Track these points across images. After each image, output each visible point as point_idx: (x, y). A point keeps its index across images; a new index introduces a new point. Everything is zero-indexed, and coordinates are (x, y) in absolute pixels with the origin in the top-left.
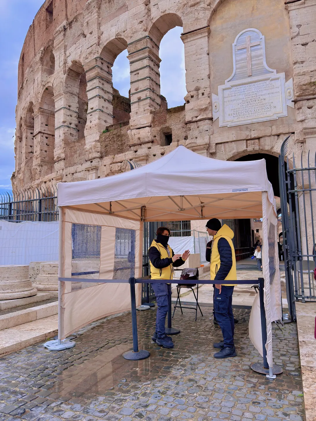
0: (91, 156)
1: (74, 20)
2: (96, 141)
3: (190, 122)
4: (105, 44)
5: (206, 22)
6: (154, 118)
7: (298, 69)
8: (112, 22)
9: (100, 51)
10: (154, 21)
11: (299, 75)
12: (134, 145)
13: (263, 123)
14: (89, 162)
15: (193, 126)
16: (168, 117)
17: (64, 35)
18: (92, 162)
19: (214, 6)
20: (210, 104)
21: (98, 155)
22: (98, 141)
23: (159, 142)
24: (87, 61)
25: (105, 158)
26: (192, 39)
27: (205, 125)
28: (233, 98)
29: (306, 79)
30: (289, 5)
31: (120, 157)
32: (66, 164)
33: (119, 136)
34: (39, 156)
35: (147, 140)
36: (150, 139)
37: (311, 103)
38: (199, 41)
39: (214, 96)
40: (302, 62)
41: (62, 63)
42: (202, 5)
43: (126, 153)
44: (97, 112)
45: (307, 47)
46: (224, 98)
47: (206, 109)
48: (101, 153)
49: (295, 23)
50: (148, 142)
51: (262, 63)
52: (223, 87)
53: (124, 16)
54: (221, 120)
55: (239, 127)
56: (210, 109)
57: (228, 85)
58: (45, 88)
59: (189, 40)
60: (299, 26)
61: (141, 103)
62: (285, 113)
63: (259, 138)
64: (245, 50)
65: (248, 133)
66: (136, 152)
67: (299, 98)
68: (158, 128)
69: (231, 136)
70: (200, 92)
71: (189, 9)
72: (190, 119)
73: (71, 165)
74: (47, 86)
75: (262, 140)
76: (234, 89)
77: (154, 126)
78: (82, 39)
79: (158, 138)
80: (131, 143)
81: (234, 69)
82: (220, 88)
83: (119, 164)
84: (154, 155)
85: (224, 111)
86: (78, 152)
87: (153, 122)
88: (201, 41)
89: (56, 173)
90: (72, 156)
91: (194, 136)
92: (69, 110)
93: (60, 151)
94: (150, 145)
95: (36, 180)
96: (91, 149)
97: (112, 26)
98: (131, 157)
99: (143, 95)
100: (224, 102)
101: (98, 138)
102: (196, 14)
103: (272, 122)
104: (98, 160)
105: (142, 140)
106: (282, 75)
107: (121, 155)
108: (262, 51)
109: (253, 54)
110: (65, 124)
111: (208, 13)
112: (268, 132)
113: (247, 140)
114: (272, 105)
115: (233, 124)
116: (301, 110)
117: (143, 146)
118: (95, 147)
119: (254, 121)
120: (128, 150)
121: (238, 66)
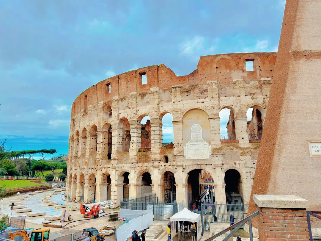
0: (132, 162)
1: (124, 99)
2: (135, 156)
3: (176, 156)
4: (140, 115)
5: (181, 119)
6: (161, 151)
7: (213, 143)
8: (143, 107)
9: (137, 118)
10: (161, 113)
11: (213, 145)
12: (153, 161)
13: (201, 160)
14: (131, 164)
15: (177, 157)
16: (166, 151)
17: (118, 103)
18: (132, 164)
19: (184, 114)
20: (183, 150)
21: (136, 161)
22: (136, 156)
23: (163, 161)
24: (131, 120)
25: (139, 163)
26: (176, 124)
27: (181, 158)
28: (191, 149)
29: (215, 147)
30: (210, 119)
31: (146, 164)
32: (118, 162)
33: (146, 155)
34: (101, 154)
35: (158, 159)
36: (160, 159)
37: (217, 155)
38: (179, 125)
39: (184, 147)
40: (214, 140)
41: (116, 115)
42: (180, 112)
43: (149, 163)
44: (136, 143)
45: (216, 135)
46: (188, 148)
47: (181, 152)
48: (137, 161)
49: (212, 126)
50: (159, 160)
51: (201, 138)
52: (188, 144)
53: (148, 107)
54: (187, 156)
55: (193, 160)
56: (183, 152)
57: (189, 143)
58: (105, 123)
59: (175, 124)
60: (213, 127)
61: (156, 144)
62: (209, 158)
63: (200, 165)
64: (195, 132)
65: (196, 162)
66: (153, 163)
67: (213, 154)
68: (163, 155)
69: (191, 163)
70: (179, 145)
71: (175, 112)
72: (176, 155)
73: (121, 163)
74: (107, 122)
75: (201, 165)
76: (191, 145)
77: (161, 154)
78: (128, 109)
79: (163, 159)
80: (151, 159)
81: (191, 138)
82: (186, 144)
83: (146, 167)
84: (161, 166)
85: (188, 153)
86: (125, 158)
87: (161, 152)
88: (180, 126)
89: (112, 165)
90: (122, 159)
91: (177, 161)
92: (119, 136)
93: (115, 156)
94: (160, 162)
95: (98, 166)
96: (132, 158)
97: (143, 109)
98: (151, 165)
99: (157, 141)
100: (188, 150)
101: (136, 154)
102: (178, 115)
103: (204, 160)
104: (136, 163)
105: (156, 159)
106: (208, 143)
107: (147, 163)
108: (201, 133)
109: (198, 134)
110: (118, 143)
111: (182, 116)
112: (203, 163)
113: (196, 165)
114: (204, 154)
115: (191, 159)
116: (214, 157)
117: (157, 162)
118: (134, 158)
119: (199, 159)
120: (150, 162)
121: (193, 137)
